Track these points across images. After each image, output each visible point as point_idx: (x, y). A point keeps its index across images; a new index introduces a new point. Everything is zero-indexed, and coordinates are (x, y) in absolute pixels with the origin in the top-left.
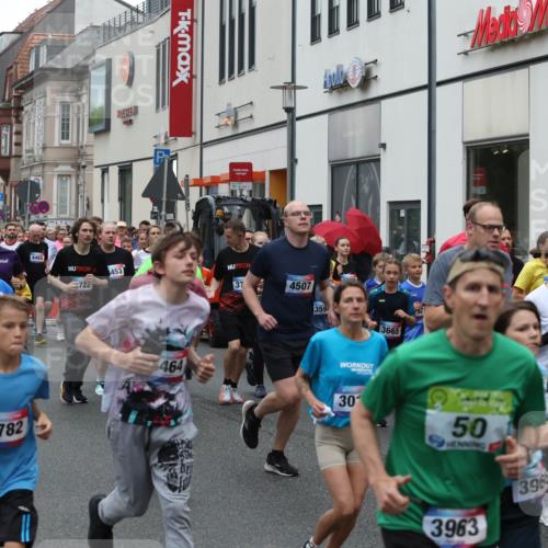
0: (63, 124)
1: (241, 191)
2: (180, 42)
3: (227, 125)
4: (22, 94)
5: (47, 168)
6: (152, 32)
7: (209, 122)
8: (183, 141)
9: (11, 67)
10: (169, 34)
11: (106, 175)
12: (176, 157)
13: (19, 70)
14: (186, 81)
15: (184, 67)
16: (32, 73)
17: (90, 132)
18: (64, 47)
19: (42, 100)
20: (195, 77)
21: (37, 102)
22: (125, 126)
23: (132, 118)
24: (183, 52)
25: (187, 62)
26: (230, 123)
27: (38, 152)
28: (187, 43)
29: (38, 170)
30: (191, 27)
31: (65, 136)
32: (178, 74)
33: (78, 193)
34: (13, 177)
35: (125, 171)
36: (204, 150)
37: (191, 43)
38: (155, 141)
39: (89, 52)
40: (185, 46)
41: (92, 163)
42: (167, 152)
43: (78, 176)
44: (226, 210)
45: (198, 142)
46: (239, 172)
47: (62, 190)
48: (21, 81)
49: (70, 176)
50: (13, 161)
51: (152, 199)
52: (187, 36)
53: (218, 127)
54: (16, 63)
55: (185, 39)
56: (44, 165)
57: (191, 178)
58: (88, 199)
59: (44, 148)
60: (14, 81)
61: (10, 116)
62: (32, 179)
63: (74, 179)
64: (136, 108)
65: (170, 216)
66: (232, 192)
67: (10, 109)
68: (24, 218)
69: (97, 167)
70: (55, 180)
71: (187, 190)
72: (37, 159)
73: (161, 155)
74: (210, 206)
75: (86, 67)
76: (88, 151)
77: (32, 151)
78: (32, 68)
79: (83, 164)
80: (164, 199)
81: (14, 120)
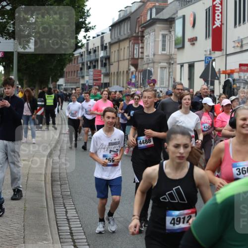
0: (163, 44)
1: (244, 76)
2: (216, 8)
3: (238, 46)
4: (144, 30)
5: (155, 64)
6: (204, 3)
7: (230, 45)
8: (218, 53)
9: (139, 18)
10: (211, 4)
11: (182, 68)
12: (214, 60)
13: (142, 19)
14: (219, 26)
15: (218, 19)
16: (149, 21)
17: (175, 48)
18: (163, 9)
19: (153, 33)
20: (223, 24)
21: (151, 34)
22: (191, 46)
23: (195, 42)
24: (218, 13)
25: (220, 17)
26: (239, 45)
27: (151, 57)
28: (220, 8)
29: (151, 65)
30: (221, 2)
31: (164, 49)
32: (215, 23)
33: (169, 75)
34: (140, 68)
35: (191, 66)
36: (228, 58)
37: (222, 9)
38: (205, 53)
39: (175, 12)
40: (218, 10)
41: (176, 62)
42: (211, 58)
43: (169, 68)
44: (238, 85)
45: (225, 54)
46: (243, 68)
47: (162, 74)
48: (144, 24)
49: (166, 68)
50: (140, 61)
51: (204, 80)
52: (220, 6)
53: (234, 47)
54: (141, 16)
55: (219, 7)
56: (154, 62)
57: (221, 70)
58: (174, 79)
59: (154, 55)
60: (140, 24)
61: (138, 40)
62: (149, 68)
63: (167, 69)
64: (196, 38)
65: (212, 87)
66: (240, 77)
67: (138, 37)
68: (144, 87)
69: (178, 64)
70: (159, 70)
71: (220, 76)
72: (151, 60)
73: (208, 59)
74: (231, 83)
75: (174, 18)
76: (174, 57)
77: (148, 56)
78: (148, 18)
79: (172, 62)
80: (210, 79)
81: (140, 41)
